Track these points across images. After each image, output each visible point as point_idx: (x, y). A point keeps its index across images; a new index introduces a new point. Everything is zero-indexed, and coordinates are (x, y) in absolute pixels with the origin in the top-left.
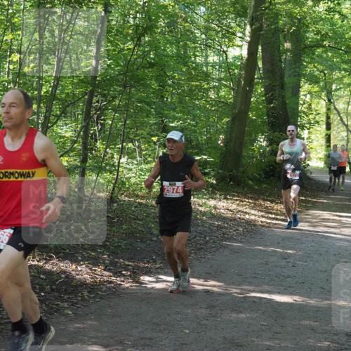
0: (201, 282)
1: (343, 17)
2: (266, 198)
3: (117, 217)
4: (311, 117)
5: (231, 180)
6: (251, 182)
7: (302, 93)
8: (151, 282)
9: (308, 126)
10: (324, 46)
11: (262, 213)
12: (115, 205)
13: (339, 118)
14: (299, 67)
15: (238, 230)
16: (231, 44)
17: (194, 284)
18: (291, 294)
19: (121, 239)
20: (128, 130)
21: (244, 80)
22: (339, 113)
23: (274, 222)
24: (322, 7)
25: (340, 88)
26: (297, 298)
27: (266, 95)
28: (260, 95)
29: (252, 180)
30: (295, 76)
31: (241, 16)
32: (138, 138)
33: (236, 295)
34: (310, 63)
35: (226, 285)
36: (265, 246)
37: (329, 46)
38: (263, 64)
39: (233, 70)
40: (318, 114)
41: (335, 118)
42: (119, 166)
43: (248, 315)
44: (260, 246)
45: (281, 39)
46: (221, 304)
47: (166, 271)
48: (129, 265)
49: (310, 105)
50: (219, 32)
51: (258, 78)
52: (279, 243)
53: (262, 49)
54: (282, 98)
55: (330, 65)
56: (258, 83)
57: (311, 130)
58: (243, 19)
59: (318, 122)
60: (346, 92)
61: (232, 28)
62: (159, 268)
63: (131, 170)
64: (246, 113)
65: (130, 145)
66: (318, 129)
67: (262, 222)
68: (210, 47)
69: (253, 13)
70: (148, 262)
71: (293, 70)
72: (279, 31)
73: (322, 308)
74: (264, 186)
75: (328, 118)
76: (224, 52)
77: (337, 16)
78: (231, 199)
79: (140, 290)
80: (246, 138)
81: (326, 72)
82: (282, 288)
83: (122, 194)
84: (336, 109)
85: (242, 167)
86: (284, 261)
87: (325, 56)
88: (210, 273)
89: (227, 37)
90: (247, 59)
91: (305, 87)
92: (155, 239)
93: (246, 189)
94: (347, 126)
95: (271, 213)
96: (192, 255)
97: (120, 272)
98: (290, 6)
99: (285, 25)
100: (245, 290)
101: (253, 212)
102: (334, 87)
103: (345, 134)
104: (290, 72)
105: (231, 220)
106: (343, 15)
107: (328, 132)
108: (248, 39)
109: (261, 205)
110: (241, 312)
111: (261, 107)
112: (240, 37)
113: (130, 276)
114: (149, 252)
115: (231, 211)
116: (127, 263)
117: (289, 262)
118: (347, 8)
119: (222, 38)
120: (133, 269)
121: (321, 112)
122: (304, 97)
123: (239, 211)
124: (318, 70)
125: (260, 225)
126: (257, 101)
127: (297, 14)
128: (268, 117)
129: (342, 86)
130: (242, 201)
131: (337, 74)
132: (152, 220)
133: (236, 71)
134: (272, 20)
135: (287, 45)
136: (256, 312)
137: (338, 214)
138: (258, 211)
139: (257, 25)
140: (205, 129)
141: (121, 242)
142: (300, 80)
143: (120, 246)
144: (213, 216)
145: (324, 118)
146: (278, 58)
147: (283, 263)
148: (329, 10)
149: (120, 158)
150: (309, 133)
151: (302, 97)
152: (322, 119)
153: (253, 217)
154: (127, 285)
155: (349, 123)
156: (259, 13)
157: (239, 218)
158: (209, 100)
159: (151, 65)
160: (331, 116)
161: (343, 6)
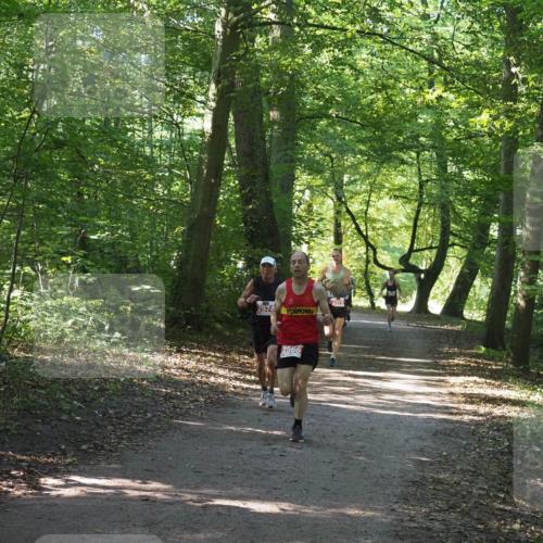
0: (137, 484)
1: (358, 73)
2: (241, 349)
3: (5, 384)
4: (311, 224)
5: (188, 323)
6: (218, 326)
7: (298, 188)
8: (57, 486)
9: (306, 238)
10: (329, 117)
11: (236, 374)
12: (3, 364)
13: (354, 226)
14: (292, 149)
15: (197, 401)
16: (187, 112)
17: (125, 488)
18: (276, 499)
19: (11, 419)
20: (26, 245)
21: (207, 167)
22: (354, 219)
23: (254, 387)
24: (325, 57)
25: (355, 181)
26: (285, 506)
27: (241, 190)
28: (232, 191)
29: (220, 322)
30: (286, 161)
31: (203, 70)
32: (41, 257)
33: (191, 503)
34: (308, 142)
35: (177, 487)
36: (240, 425)
37: (337, 116)
38: (237, 142)
39: (191, 152)
40: (322, 219)
41: (348, 226)
42: (8, 303)
43: (209, 535)
44: (231, 425)
45: (265, 105)
46: (166, 518)
47: (82, 467)
48: (23, 461)
49: (310, 206)
50: (168, 93)
51: (229, 165)
52: (260, 420)
53: (235, 120)
54: (267, 195)
55: (339, 145)
56: (229, 172)
57: (312, 244)
58: (207, 73)
59: (320, 232)
60: (364, 187)
61: (187, 87)
62: (70, 464)
63: (28, 308)
64: (211, 218)
65: (27, 269)
66: (323, 242)
67: (235, 387)
68: (155, 117)
69: (220, 65)
70: (54, 455)
71: (283, 153)
72: (260, 92)
73: (324, 520)
74: (240, 331)
75: (338, 225)
76: (177, 124)
77: (348, 71)
78: (188, 353)
79: (38, 499)
80: (212, 258)
81: (334, 156)
82: (263, 490)
83: (16, 347)
84: (348, 211)
85: (207, 301)
86: (267, 447)
87: (331, 131)
88: (152, 471)
89: (181, 102)
90: (212, 136)
91: (303, 179)
92: (65, 417)
93: (211, 337)
94: (366, 238)
95: (250, 374)
96: (124, 442)
97: (8, 472)
98: (277, 54)
99: (269, 84)
100: (206, 495)
101: (221, 372)
102: (346, 178)
103: (363, 250)
104: (280, 155)
105: (186, 386)
106: (356, 70)
107: (337, 247)
108: (213, 104)
109: (234, 360)
110: (198, 531)
111: (234, 209)
112: (201, 102)
113: (23, 477)
114: (56, 438)
115: (187, 370)
116: (19, 457)
117: (275, 449)
118: (364, 60)
119: (174, 103)
120: (29, 466)
121: (328, 218)
122: (301, 195)
123: (201, 371)
124: (321, 151)
125: (233, 392)
126: (227, 200)
127: (287, 67)
128: (245, 224)
129: (358, 177)
130: (205, 356)
131: (350, 160)
132: (61, 387)
133: (196, 153)
134: (248, 76)
135: (274, 114)
136: (223, 530)
137: (351, 372)
138: (230, 370)
139: (226, 83)
140: (148, 244)
141: (11, 424)
142: (294, 168)
143: (9, 430)
144: (158, 380)
145: (331, 227)
146: (259, 135)
147: (266, 450)
148: (336, 62)
149: (11, 290)
150: (310, 248)
151: (297, 194)
152: (328, 227)
153: (221, 380)
154: (17, 493)
155: (369, 233)
156: (227, 65)
157: (200, 382)
158: (153, 198)
159: (59, 144)
160: (343, 223)
161: (357, 56)
